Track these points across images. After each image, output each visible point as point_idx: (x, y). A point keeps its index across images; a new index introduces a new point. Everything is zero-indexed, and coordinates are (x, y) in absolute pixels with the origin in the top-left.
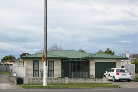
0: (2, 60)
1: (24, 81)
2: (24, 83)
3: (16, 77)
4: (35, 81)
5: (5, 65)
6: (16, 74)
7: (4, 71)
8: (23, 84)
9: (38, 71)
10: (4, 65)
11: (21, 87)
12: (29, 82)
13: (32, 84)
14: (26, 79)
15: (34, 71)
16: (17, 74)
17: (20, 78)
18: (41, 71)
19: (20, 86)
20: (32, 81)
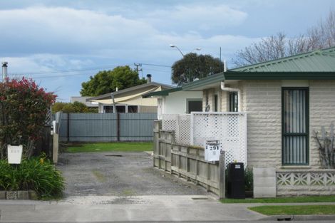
0: (86, 86)
1: (255, 183)
2: (257, 190)
3: (217, 163)
4: (309, 181)
5: (108, 109)
6: (218, 152)
7: (105, 139)
8: (251, 195)
9: (305, 136)
10: (102, 111)
11: (251, 209)
12: (281, 187)
13: (292, 198)
14: (265, 175)
15: (286, 135)
16: (223, 153)
17: (238, 167)
18: (320, 136)
19: (244, 206)
20: (292, 181)
